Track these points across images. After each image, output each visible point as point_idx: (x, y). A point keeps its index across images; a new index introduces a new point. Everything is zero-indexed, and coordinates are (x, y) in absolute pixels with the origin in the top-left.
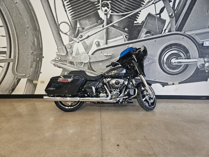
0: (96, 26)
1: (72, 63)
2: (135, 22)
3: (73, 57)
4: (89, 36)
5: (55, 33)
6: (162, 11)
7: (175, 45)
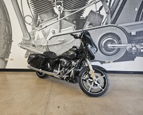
0: (52, 19)
1: (34, 46)
2: (81, 17)
3: (35, 41)
4: (47, 26)
5: (22, 23)
6: (101, 9)
7: (111, 33)
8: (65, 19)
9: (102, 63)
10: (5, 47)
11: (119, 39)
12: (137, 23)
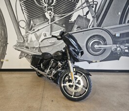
0: (44, 23)
2: (70, 21)
3: (28, 44)
4: (39, 30)
5: (16, 27)
9: (90, 62)
10: (1, 49)
12: (121, 25)
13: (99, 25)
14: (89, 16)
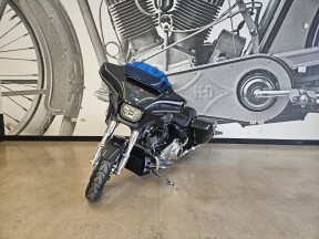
0: (153, 47)
2: (205, 41)
4: (143, 60)
5: (100, 56)
6: (241, 26)
7: (259, 71)
8: (176, 47)
9: (244, 124)
10: (73, 99)
11: (275, 80)
13: (265, 49)
14: (245, 33)
